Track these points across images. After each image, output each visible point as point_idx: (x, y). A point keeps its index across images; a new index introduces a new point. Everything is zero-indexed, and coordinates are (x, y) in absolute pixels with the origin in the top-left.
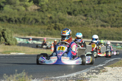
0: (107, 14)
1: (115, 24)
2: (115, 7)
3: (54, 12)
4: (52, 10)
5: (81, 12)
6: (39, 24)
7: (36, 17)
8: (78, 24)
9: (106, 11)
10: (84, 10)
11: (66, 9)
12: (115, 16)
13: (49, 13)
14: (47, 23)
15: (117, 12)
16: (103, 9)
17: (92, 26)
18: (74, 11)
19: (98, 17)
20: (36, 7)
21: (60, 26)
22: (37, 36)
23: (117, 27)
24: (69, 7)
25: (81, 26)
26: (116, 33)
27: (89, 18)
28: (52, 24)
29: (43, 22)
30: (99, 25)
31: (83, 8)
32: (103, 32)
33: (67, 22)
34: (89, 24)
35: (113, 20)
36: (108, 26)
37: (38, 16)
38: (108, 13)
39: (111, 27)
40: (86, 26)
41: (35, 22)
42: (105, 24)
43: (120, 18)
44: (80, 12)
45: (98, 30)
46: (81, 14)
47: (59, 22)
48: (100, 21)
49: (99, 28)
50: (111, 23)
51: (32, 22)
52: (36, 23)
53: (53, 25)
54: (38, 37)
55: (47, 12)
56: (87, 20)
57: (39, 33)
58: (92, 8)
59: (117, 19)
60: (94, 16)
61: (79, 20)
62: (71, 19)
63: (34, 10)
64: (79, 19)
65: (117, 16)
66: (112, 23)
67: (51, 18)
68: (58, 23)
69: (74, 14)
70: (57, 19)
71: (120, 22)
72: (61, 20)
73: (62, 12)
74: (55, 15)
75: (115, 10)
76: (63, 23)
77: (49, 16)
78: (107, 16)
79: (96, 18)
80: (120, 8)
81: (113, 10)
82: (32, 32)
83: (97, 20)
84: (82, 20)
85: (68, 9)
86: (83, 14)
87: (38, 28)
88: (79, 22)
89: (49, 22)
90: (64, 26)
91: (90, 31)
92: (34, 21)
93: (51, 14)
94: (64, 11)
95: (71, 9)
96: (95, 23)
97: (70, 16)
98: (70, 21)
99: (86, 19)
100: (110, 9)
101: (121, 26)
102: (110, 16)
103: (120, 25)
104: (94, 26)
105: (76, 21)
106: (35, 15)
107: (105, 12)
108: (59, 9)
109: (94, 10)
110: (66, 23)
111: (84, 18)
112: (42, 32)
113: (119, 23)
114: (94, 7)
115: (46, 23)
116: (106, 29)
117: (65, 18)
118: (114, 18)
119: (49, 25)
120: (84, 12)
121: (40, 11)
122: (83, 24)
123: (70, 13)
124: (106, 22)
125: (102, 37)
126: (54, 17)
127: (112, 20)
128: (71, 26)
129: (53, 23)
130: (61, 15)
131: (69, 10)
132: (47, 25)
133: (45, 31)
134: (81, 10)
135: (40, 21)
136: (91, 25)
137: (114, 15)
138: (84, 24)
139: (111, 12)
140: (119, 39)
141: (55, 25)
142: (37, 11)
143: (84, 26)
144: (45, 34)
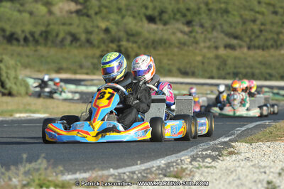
0: (238, 19)
1: (256, 43)
2: (256, 3)
3: (114, 16)
4: (110, 12)
5: (178, 16)
6: (81, 46)
7: (74, 29)
8: (171, 44)
9: (235, 13)
10: (184, 11)
11: (143, 10)
12: (258, 22)
13: (103, 18)
14: (99, 42)
15: (263, 14)
16: (230, 7)
17: (205, 47)
18: (162, 12)
19: (219, 27)
20: (73, 7)
21: (130, 50)
22: (75, 73)
23: (263, 48)
24: (150, 5)
25: (179, 47)
26: (260, 63)
27: (198, 29)
28: (111, 45)
29: (88, 41)
30: (221, 44)
31: (182, 6)
32: (230, 62)
33: (146, 39)
34: (197, 43)
35: (253, 32)
36: (241, 47)
37: (78, 26)
38: (241, 16)
39: (249, 48)
40: (191, 48)
41: (72, 42)
42: (234, 42)
43: (268, 27)
44: (175, 14)
45: (217, 57)
46: (177, 20)
47: (128, 40)
48: (222, 35)
49: (222, 52)
50: (247, 40)
51: (63, 40)
52: (74, 43)
53: (114, 46)
54: (78, 77)
55: (98, 17)
56: (193, 34)
57: (81, 67)
58: (203, 6)
59: (261, 31)
60: (208, 24)
61: (174, 33)
62: (154, 32)
63: (67, 12)
64: (175, 31)
65: (262, 24)
66: (251, 41)
67: (107, 31)
68: (124, 43)
69: (160, 20)
70: (122, 34)
71: (269, 36)
72: (131, 35)
73: (134, 17)
74: (117, 24)
75: (257, 9)
76: (135, 42)
77: (103, 25)
78: (238, 22)
79: (214, 28)
80: (269, 4)
81: (252, 10)
82: (65, 65)
83: (215, 34)
84: (179, 35)
85: (146, 8)
86: (184, 20)
87: (77, 54)
88: (173, 38)
89: (103, 41)
90: (139, 47)
91: (199, 58)
92: (69, 39)
93: (108, 21)
94: (139, 14)
95: (155, 8)
96: (210, 40)
97: (153, 26)
98: (152, 37)
99: (191, 32)
100: (245, 8)
101: (272, 46)
102: (244, 23)
103: (269, 43)
104: (209, 48)
105: (166, 37)
106: (71, 24)
107: (234, 15)
108: (127, 10)
109: (210, 10)
110: (143, 42)
111: (186, 29)
112: (87, 63)
113: (266, 40)
114: (207, 4)
115: (96, 43)
116: (237, 53)
117: (139, 29)
118: (256, 27)
119: (103, 47)
120: (184, 16)
121: (83, 15)
122: (182, 44)
123: (151, 19)
124: (236, 37)
125: (229, 74)
126: (114, 29)
127: (249, 32)
128: (155, 48)
129: (112, 41)
130: (131, 23)
131: (149, 12)
132: (98, 47)
133: (95, 61)
134: (179, 11)
135: (83, 37)
136: (202, 45)
137: (254, 21)
138: (184, 44)
139: (248, 15)
140: (268, 76)
141: (119, 46)
142: (74, 15)
143: (186, 48)
144: (94, 68)
